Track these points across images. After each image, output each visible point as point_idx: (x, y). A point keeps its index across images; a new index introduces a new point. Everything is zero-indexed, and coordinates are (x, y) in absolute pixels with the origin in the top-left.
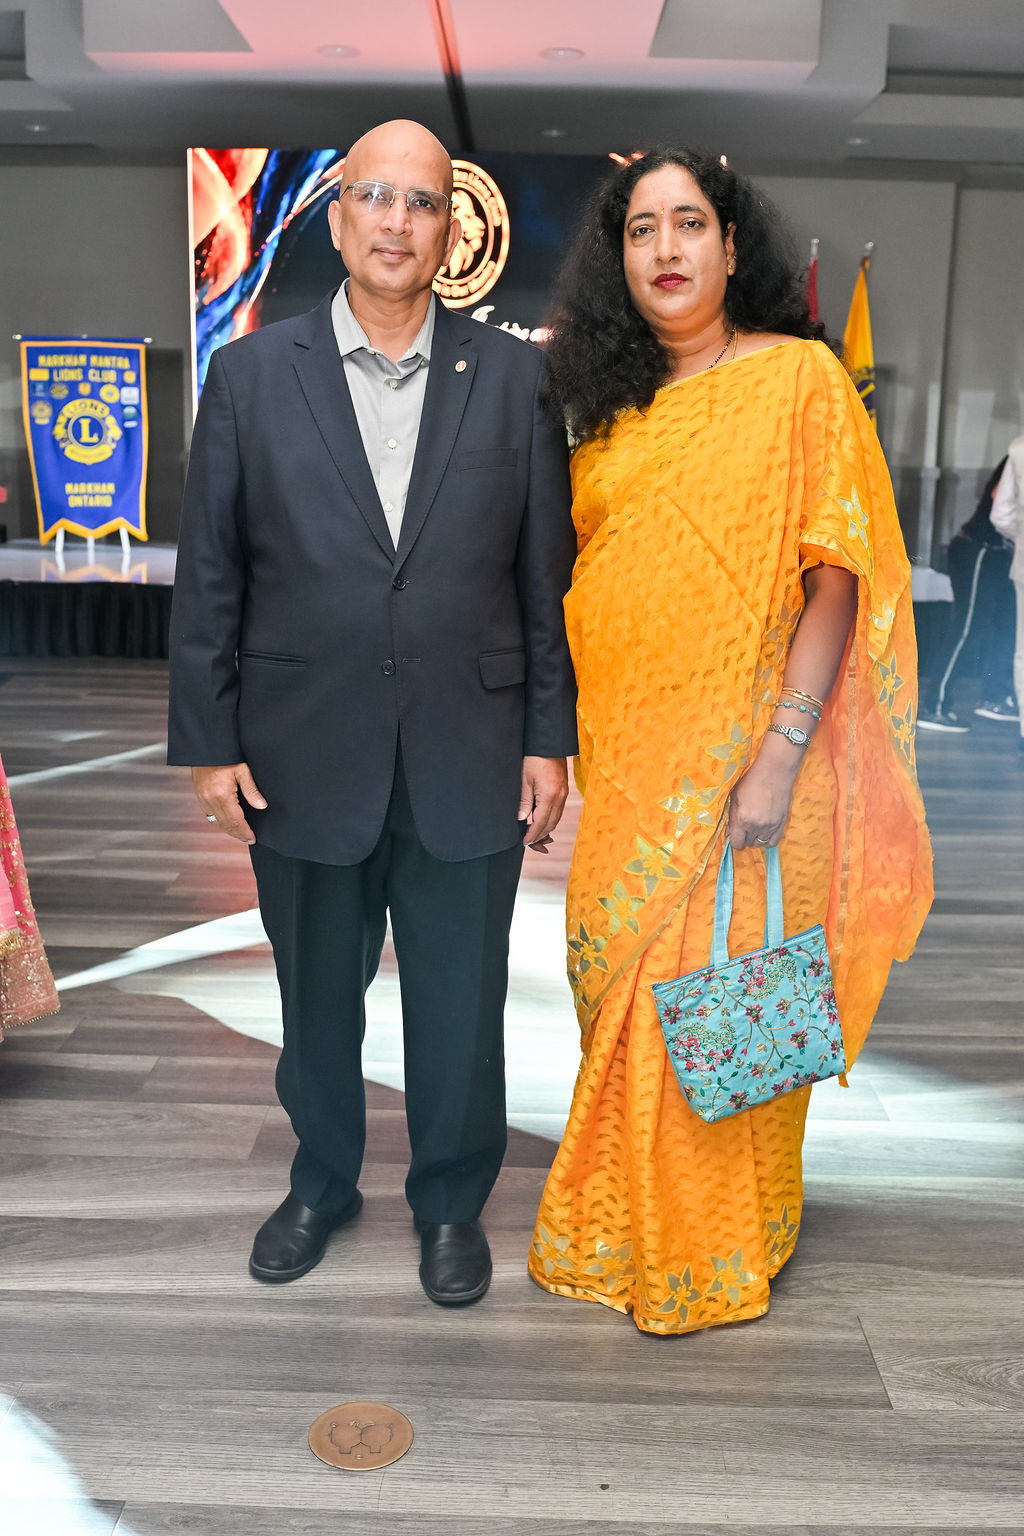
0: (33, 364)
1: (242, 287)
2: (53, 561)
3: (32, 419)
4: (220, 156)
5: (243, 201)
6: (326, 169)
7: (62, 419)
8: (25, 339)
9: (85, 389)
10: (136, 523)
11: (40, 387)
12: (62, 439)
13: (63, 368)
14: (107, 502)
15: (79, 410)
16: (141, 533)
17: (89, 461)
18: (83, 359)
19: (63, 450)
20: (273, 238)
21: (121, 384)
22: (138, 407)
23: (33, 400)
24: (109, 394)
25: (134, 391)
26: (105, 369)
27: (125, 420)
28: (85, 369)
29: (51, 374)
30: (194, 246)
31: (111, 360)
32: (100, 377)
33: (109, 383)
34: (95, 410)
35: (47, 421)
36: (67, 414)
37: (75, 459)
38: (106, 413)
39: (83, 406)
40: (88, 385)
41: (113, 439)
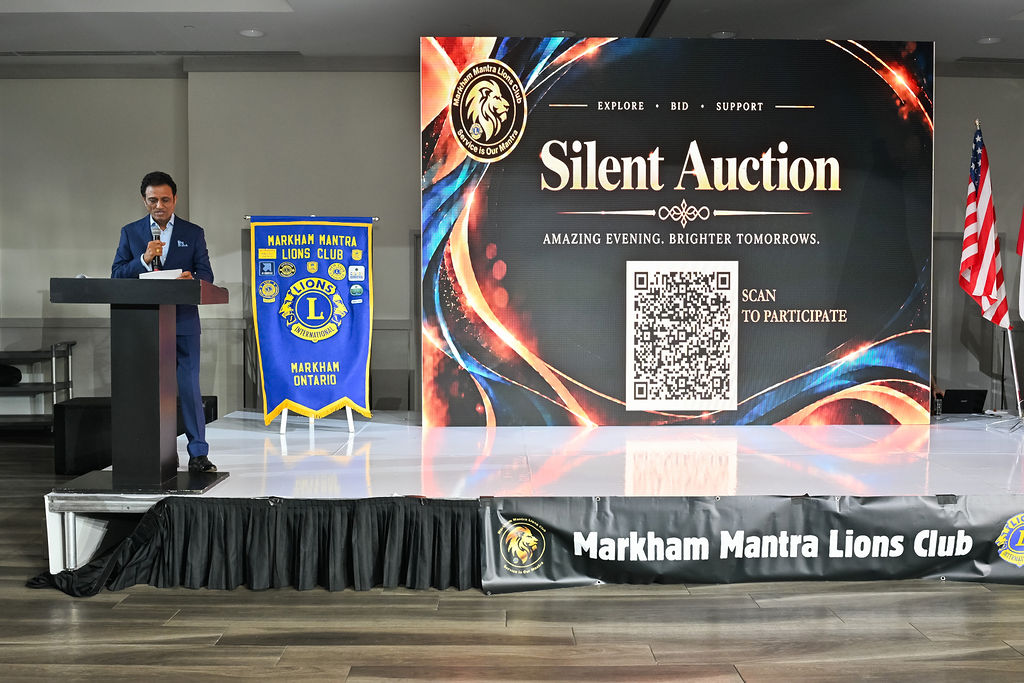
0: (262, 244)
1: (470, 169)
2: (278, 443)
3: (259, 298)
4: (450, 46)
6: (554, 56)
7: (289, 298)
8: (254, 219)
9: (312, 267)
10: (360, 402)
11: (268, 266)
12: (288, 317)
13: (292, 247)
14: (332, 380)
15: (307, 288)
16: (366, 411)
17: (315, 340)
18: (311, 238)
19: (290, 328)
21: (349, 262)
22: (364, 284)
23: (260, 280)
24: (336, 271)
25: (361, 269)
26: (333, 247)
27: (351, 297)
28: (313, 248)
29: (279, 253)
30: (422, 130)
31: (339, 239)
32: (328, 255)
33: (336, 261)
34: (322, 288)
35: (273, 300)
36: (294, 292)
37: (301, 337)
38: (333, 290)
39: (310, 284)
40: (316, 264)
41: (339, 317)
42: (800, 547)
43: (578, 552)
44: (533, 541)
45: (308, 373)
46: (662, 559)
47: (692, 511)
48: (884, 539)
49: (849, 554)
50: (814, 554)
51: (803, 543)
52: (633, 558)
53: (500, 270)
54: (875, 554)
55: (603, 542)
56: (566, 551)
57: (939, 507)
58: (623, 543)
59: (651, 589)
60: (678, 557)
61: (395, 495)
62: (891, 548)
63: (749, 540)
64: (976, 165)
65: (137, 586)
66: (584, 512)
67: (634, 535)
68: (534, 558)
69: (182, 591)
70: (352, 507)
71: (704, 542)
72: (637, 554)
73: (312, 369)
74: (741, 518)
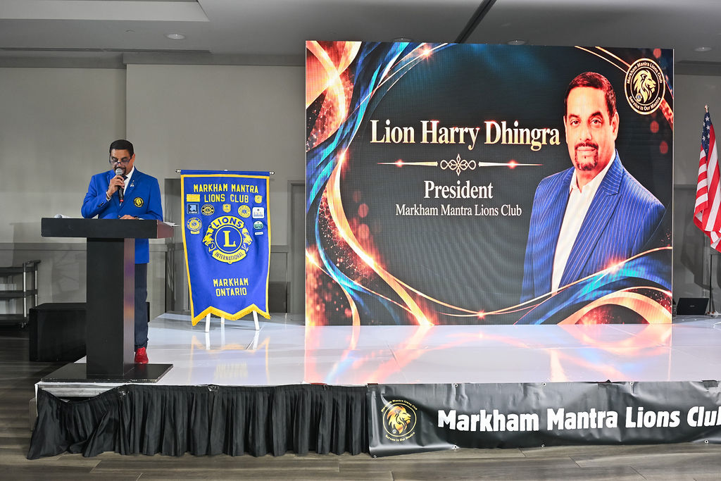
0: (189, 190)
1: (342, 135)
2: (203, 339)
3: (187, 231)
4: (329, 47)
5: (344, 74)
7: (210, 230)
8: (183, 172)
9: (227, 208)
10: (262, 307)
11: (193, 207)
12: (210, 245)
13: (211, 193)
14: (244, 292)
15: (223, 224)
16: (266, 314)
17: (230, 262)
18: (226, 186)
19: (211, 253)
20: (364, 102)
21: (253, 205)
22: (264, 221)
23: (188, 217)
24: (244, 211)
25: (262, 210)
26: (242, 193)
27: (255, 230)
28: (227, 194)
29: (202, 197)
30: (307, 107)
31: (246, 187)
32: (238, 199)
33: (244, 204)
34: (234, 223)
35: (198, 232)
36: (214, 227)
37: (220, 259)
38: (242, 226)
39: (225, 220)
40: (229, 206)
41: (247, 245)
42: (604, 420)
43: (441, 425)
44: (407, 417)
45: (226, 287)
46: (504, 430)
47: (526, 394)
48: (666, 414)
49: (640, 425)
50: (615, 425)
51: (607, 417)
52: (482, 429)
53: (363, 211)
54: (659, 425)
55: (460, 417)
56: (431, 424)
57: (706, 390)
58: (475, 418)
59: (495, 453)
60: (516, 429)
61: (304, 383)
62: (670, 420)
63: (568, 415)
64: (706, 138)
65: (105, 453)
66: (445, 395)
67: (483, 412)
68: (408, 429)
69: (141, 457)
70: (271, 392)
71: (535, 417)
72: (485, 426)
73: (228, 283)
74: (562, 399)
